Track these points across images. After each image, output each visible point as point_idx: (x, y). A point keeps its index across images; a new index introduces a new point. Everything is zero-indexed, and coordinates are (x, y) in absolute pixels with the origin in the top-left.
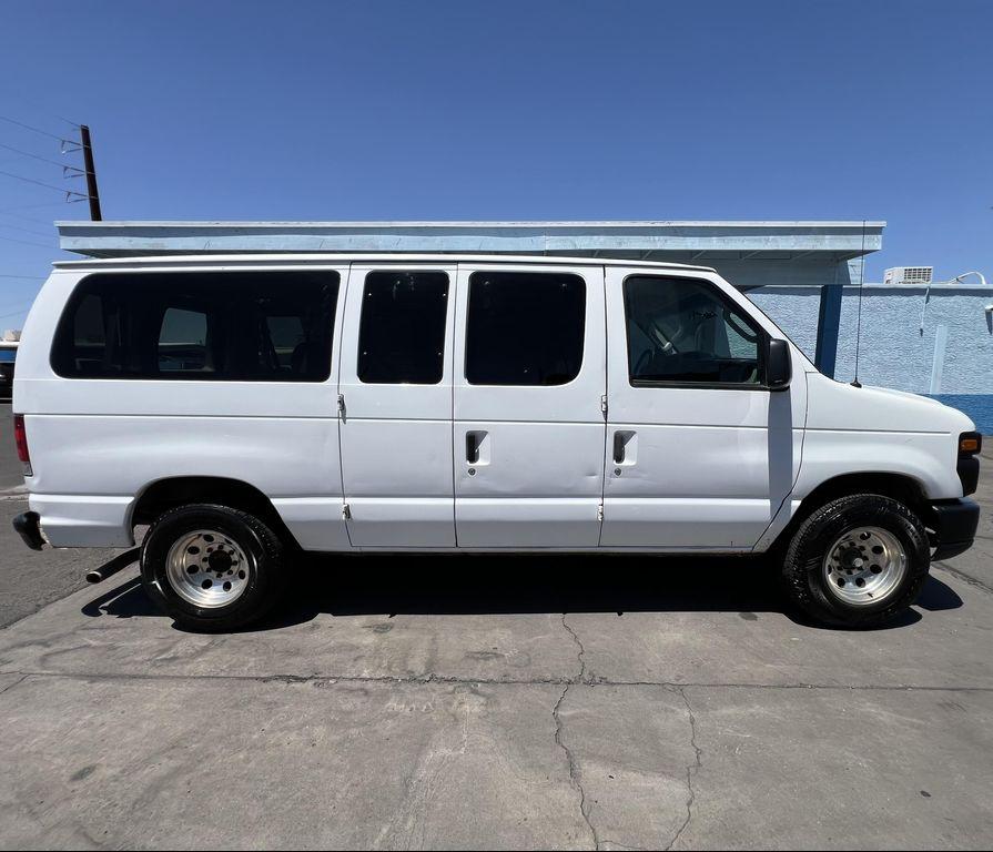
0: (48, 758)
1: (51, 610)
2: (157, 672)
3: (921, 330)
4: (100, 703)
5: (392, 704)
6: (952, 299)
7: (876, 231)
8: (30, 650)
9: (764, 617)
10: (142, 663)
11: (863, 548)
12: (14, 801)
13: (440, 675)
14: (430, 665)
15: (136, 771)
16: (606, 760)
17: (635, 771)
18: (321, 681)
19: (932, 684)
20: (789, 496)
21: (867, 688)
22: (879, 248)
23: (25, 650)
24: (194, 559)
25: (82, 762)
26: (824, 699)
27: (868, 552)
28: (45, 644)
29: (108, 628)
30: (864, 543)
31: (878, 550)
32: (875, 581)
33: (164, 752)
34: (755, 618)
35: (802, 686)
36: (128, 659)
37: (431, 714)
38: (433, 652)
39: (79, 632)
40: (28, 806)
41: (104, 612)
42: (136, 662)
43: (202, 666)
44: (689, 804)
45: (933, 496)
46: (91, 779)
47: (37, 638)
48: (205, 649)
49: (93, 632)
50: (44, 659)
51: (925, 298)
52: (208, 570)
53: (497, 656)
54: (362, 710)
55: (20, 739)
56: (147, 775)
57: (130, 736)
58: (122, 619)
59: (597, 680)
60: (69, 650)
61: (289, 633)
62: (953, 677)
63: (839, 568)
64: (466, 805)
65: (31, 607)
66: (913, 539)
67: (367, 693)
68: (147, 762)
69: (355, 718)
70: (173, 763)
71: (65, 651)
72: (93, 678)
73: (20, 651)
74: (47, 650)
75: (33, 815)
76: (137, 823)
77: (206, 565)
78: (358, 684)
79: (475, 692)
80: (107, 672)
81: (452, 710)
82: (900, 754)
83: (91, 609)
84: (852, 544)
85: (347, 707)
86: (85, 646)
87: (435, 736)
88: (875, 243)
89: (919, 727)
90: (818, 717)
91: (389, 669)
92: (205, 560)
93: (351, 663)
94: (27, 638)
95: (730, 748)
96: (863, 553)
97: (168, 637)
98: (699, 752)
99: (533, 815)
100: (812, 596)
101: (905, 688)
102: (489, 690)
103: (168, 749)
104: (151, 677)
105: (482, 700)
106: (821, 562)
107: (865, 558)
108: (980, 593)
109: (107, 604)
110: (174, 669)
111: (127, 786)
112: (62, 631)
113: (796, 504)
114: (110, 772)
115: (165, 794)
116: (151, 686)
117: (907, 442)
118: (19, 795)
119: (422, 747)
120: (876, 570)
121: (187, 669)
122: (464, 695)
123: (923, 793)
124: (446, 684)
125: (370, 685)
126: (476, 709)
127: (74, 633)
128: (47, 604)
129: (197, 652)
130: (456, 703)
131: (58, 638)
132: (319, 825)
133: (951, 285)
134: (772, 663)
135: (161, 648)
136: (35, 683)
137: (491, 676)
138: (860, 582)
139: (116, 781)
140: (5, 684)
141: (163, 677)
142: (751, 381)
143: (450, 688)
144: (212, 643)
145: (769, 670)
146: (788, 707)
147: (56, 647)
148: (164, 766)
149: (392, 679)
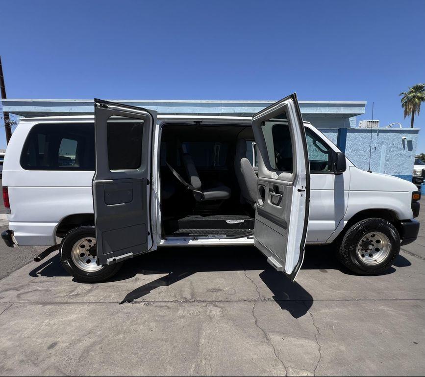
0: (34, 340)
1: (15, 274)
2: (72, 301)
3: (375, 147)
4: (51, 315)
5: (181, 312)
6: (388, 134)
7: (363, 105)
8: (11, 292)
9: (331, 271)
10: (64, 297)
11: (372, 241)
12: (24, 359)
13: (198, 299)
14: (193, 295)
15: (76, 344)
16: (279, 333)
17: (293, 337)
18: (147, 303)
19: (406, 298)
20: (343, 219)
21: (380, 300)
22: (364, 113)
23: (8, 292)
24: (83, 250)
25: (51, 340)
26: (364, 305)
27: (374, 242)
28: (17, 290)
29: (43, 282)
30: (372, 239)
31: (378, 242)
32: (377, 255)
33: (86, 335)
34: (326, 272)
35: (353, 300)
36: (57, 295)
37: (200, 316)
38: (193, 289)
39: (31, 284)
40: (32, 361)
41: (39, 275)
42: (61, 297)
43: (91, 298)
44: (319, 350)
45: (401, 218)
46: (57, 348)
47: (13, 287)
48: (90, 291)
49: (37, 284)
50: (18, 296)
51: (377, 134)
52: (89, 255)
53: (221, 290)
54: (169, 315)
55: (18, 331)
56: (81, 346)
57: (68, 329)
58: (49, 278)
59: (267, 299)
60: (29, 292)
61: (126, 282)
62: (415, 294)
63: (362, 250)
64: (225, 354)
65: (5, 273)
66: (394, 237)
67: (168, 308)
68: (79, 340)
69: (167, 318)
70: (92, 340)
71: (27, 292)
72: (44, 304)
73: (6, 293)
74: (19, 292)
75: (36, 365)
76: (83, 366)
77: (88, 253)
78: (163, 304)
79: (215, 306)
80: (49, 301)
81: (208, 313)
82: (401, 327)
83: (33, 274)
84: (367, 239)
85: (162, 313)
86: (35, 290)
87: (204, 325)
88: (362, 111)
89: (406, 316)
90: (364, 312)
91: (175, 296)
92: (87, 250)
93: (158, 295)
94: (8, 287)
95: (330, 326)
96: (372, 243)
97: (72, 286)
98: (318, 329)
99: (255, 357)
100: (352, 262)
101: (397, 300)
102: (221, 305)
103: (88, 334)
104: (70, 303)
105: (219, 309)
106: (355, 247)
107: (373, 245)
108: (417, 259)
109: (40, 271)
110: (79, 299)
111: (74, 351)
112: (23, 283)
113: (346, 222)
114: (64, 345)
115: (92, 353)
116: (71, 307)
117: (391, 196)
118: (26, 356)
119: (199, 330)
120: (377, 250)
121: (85, 299)
122: (211, 307)
123: (415, 343)
124: (202, 303)
125: (169, 304)
126: (218, 313)
127: (29, 285)
128: (12, 272)
129: (87, 291)
130: (209, 311)
131: (22, 287)
132: (165, 365)
133: (387, 128)
134: (339, 290)
135: (71, 290)
136: (18, 307)
137: (220, 299)
138: (371, 255)
139: (68, 348)
140: (4, 308)
141: (75, 303)
142: (325, 170)
143: (204, 304)
144: (93, 287)
145: (338, 293)
146: (350, 309)
147: (22, 291)
148: (87, 342)
149: (178, 301)
